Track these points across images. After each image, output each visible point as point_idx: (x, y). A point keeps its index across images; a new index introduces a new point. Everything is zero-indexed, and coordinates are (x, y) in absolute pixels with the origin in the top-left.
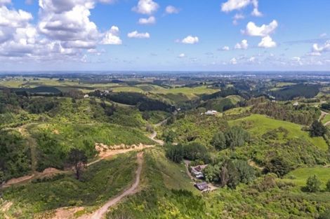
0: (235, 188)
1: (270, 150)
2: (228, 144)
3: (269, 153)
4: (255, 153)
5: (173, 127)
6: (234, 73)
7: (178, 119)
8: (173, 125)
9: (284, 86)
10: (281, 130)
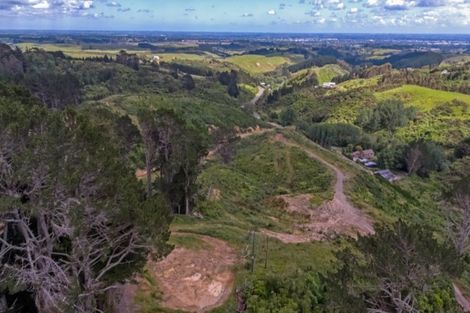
0: (428, 177)
1: (451, 129)
2: (383, 125)
3: (451, 133)
4: (427, 133)
5: (278, 105)
6: (306, 36)
7: (283, 94)
8: (277, 103)
9: (385, 54)
10: (457, 103)
